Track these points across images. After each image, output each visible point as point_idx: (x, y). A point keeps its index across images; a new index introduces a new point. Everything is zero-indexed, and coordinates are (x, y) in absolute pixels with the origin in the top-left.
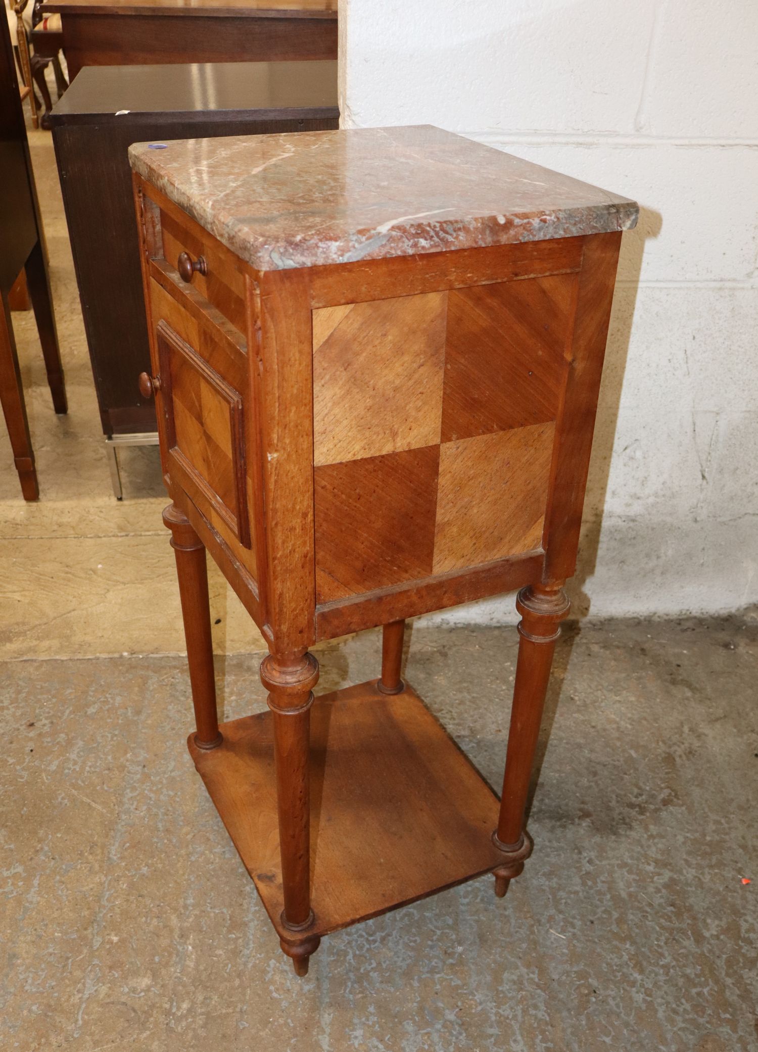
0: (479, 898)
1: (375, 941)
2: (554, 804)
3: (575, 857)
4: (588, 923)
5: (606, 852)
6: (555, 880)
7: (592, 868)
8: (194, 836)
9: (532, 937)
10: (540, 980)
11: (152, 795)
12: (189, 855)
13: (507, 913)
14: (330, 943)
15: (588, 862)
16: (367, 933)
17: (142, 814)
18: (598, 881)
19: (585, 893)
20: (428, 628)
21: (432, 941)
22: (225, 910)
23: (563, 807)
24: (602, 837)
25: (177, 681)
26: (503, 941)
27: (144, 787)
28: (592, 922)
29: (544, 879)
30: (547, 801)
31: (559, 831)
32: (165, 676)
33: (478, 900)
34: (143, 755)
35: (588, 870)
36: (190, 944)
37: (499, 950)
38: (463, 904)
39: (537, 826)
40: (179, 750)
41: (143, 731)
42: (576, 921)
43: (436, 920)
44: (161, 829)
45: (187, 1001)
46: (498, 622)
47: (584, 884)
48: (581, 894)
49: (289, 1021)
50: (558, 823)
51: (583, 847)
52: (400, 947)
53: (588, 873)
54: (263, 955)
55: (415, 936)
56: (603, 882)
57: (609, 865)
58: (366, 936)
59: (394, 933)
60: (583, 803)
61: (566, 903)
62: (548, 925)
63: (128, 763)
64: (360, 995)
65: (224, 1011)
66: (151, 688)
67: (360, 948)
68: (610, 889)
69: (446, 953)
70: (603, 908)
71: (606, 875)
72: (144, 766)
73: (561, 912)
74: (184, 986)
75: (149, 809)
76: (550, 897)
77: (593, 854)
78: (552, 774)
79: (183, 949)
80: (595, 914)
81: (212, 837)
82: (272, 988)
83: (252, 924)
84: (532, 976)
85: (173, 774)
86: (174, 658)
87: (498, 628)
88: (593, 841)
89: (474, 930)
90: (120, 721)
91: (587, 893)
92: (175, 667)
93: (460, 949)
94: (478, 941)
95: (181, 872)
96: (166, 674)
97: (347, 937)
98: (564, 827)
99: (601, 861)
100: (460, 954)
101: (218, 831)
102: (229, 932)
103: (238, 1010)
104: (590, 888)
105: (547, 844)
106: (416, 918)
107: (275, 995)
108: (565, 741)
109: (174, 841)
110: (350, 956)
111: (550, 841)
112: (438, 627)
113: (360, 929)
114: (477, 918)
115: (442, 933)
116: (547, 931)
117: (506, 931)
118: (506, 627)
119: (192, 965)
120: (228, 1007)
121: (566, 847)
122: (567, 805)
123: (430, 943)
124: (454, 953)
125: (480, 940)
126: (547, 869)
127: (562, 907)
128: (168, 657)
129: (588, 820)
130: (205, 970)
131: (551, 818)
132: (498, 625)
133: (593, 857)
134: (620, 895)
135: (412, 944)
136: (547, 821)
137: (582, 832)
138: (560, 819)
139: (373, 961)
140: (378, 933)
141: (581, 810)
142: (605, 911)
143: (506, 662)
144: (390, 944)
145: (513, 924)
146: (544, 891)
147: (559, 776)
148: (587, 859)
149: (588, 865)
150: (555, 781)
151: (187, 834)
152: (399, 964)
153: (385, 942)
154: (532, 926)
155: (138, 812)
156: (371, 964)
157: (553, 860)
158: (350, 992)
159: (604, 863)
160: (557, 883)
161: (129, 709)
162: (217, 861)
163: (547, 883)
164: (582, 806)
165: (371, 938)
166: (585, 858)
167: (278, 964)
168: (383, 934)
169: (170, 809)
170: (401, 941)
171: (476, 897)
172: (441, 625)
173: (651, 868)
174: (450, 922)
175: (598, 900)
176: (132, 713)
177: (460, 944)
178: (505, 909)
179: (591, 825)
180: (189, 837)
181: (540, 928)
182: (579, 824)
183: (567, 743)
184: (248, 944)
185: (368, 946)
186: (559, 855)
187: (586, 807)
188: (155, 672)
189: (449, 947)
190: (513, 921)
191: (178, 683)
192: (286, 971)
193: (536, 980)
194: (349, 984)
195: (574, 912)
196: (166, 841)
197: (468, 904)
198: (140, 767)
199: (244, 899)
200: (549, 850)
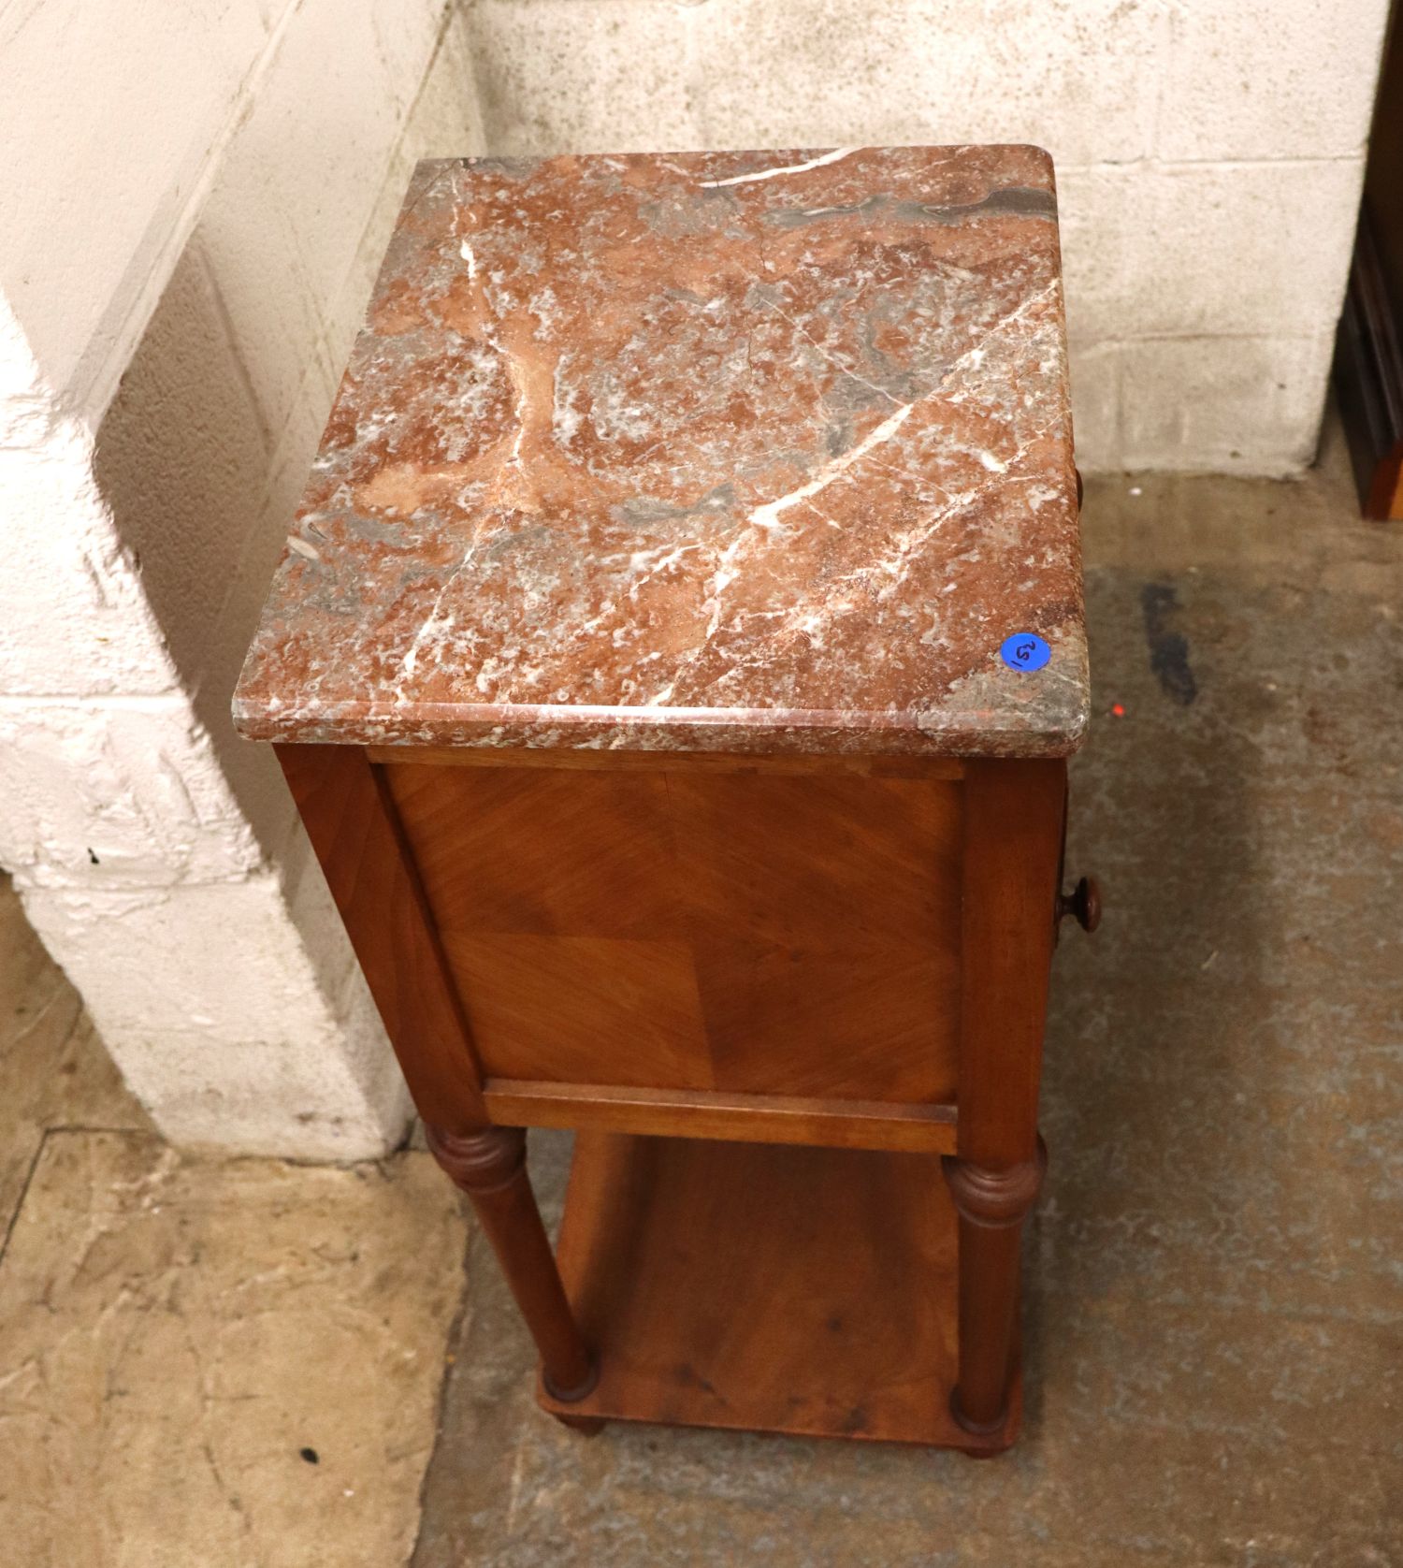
0: (1142, 1052)
1: (1229, 1222)
4: (1188, 916)
9: (1214, 995)
10: (1290, 1001)
13: (1171, 1019)
14: (1234, 1293)
16: (1213, 1232)
21: (1225, 1135)
22: (1169, 1474)
28: (1187, 911)
33: (1146, 1055)
36: (1244, 1543)
37: (1239, 1044)
38: (1153, 1078)
42: (1184, 932)
49: (1387, 1374)
52: (1237, 1184)
54: (1262, 1410)
55: (1216, 1158)
58: (1218, 1234)
59: (1210, 1189)
61: (1150, 937)
62: (1193, 970)
64: (1331, 1257)
65: (1376, 1484)
67: (1242, 1245)
69: (1247, 1119)
70: (1161, 891)
73: (1168, 947)
74: (1331, 1555)
76: (1139, 954)
79: (1254, 1556)
80: (1170, 904)
81: (992, 1493)
82: (1326, 1399)
83: (1198, 1425)
84: (1283, 1010)
89: (1203, 1071)
93: (1239, 1098)
94: (1222, 1071)
97: (1220, 1264)
100: (1250, 1099)
102: (1215, 1467)
103: (1371, 1459)
106: (1182, 1151)
107: (1340, 1394)
110: (1261, 1265)
113: (1206, 1241)
115: (1210, 1117)
116: (1204, 973)
117: (1205, 1026)
119: (1287, 1541)
120: (1367, 1476)
123: (1229, 1139)
124: (1248, 1107)
125: (1222, 1067)
127: (1159, 944)
130: (1297, 1515)
134: (1137, 865)
135: (1231, 1166)
139: (1267, 1229)
140: (1213, 1215)
142: (1167, 891)
144: (1233, 1199)
145: (1192, 1015)
146: (1128, 960)
151: (980, 1548)
152: (1270, 1191)
153: (1230, 1207)
154: (1194, 990)
156: (1273, 1235)
158: (1328, 1272)
162: (1051, 1484)
165: (1223, 1227)
167: (1279, 1385)
168: (1214, 1208)
170: (1227, 1182)
171: (1139, 1056)
174: (1188, 1102)
175: (1146, 894)
177: (1230, 1096)
178: (1163, 1020)
180: (986, 1541)
181: (1198, 980)
184: (1239, 1436)
185: (1238, 1235)
189: (1237, 1112)
190: (1186, 1014)
192: (1293, 1372)
193: (1290, 1006)
194: (1313, 1272)
195: (1168, 930)
197: (1153, 1070)
199: (1141, 1436)
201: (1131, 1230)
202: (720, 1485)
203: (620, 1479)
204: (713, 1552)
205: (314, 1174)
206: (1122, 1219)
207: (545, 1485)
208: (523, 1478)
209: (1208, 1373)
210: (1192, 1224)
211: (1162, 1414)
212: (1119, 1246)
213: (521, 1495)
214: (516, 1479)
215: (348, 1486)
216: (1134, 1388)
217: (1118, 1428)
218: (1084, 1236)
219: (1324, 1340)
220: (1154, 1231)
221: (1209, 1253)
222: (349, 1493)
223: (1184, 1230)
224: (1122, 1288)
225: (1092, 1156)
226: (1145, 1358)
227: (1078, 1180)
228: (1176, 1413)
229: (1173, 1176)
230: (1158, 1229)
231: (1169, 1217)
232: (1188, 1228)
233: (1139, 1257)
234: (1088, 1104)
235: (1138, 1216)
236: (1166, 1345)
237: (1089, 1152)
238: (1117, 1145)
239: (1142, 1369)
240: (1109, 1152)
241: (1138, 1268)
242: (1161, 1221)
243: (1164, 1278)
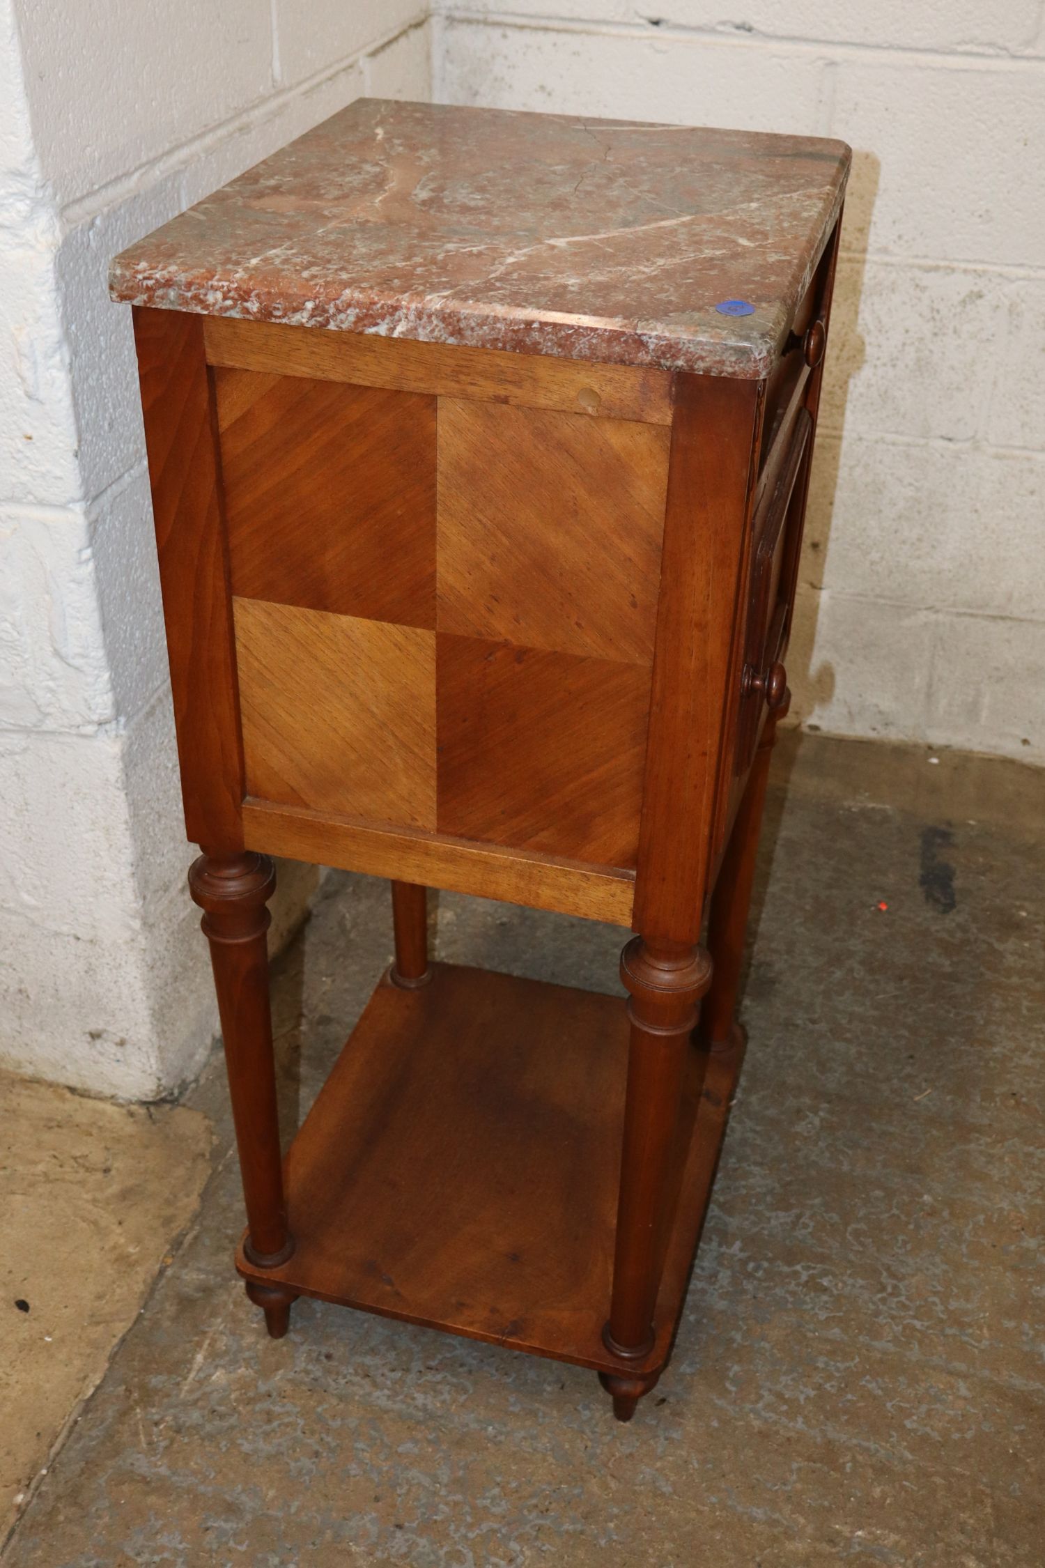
0: (847, 1150)
1: (895, 1287)
3: (801, 1032)
5: (802, 1002)
6: (834, 1065)
7: (824, 1024)
8: (613, 1476)
10: (990, 1137)
11: (485, 1527)
12: (657, 1494)
13: (878, 1131)
14: (889, 1341)
15: (813, 1024)
16: (881, 1292)
17: (528, 1553)
18: (846, 1026)
21: (908, 1223)
22: (795, 1466)
24: (776, 996)
26: (922, 1150)
27: (457, 1536)
28: (911, 1057)
29: (829, 1075)
33: (850, 1152)
34: (368, 1521)
35: (826, 1029)
36: (852, 1532)
37: (936, 1159)
40: (382, 1457)
41: (293, 1510)
42: (905, 1071)
43: (874, 1208)
44: (579, 1527)
45: (964, 1559)
47: (848, 1041)
49: (1016, 1428)
51: (787, 1019)
52: (911, 1261)
53: (832, 1031)
54: (894, 1434)
55: (896, 1239)
56: (850, 1023)
57: (823, 1007)
58: (884, 1295)
59: (885, 1260)
61: (874, 1070)
62: (907, 1099)
63: (379, 1554)
64: (985, 1331)
65: (989, 1510)
66: (163, 1471)
67: (904, 1307)
68: (862, 1022)
69: (931, 1215)
70: (892, 1039)
71: (839, 1016)
72: (399, 1527)
73: (888, 1079)
75: (519, 1538)
76: (860, 1080)
77: (802, 1015)
79: (860, 1544)
80: (899, 1049)
81: (626, 1450)
82: (956, 1436)
83: (831, 1434)
84: (982, 1142)
85: (445, 1479)
88: (778, 1006)
89: (899, 1173)
90: (243, 1548)
91: (863, 1044)
93: (927, 1198)
94: (917, 1176)
95: (693, 1515)
97: (881, 1317)
99: (815, 1012)
100: (937, 1201)
101: (614, 1437)
102: (840, 1468)
103: (988, 1491)
104: (856, 1038)
105: (770, 1050)
106: (866, 1228)
107: (969, 1435)
109: (615, 1511)
110: (918, 1324)
113: (872, 1298)
114: (879, 1164)
115: (897, 1208)
116: (916, 1103)
117: (908, 1142)
119: (894, 1537)
120: (982, 1502)
121: (781, 1035)
123: (911, 1227)
124: (933, 1207)
125: (918, 1173)
126: (813, 1066)
127: (880, 1075)
130: (908, 1520)
133: (807, 1016)
134: (874, 1017)
135: (909, 1247)
137: (759, 1009)
139: (930, 1299)
140: (883, 1280)
142: (897, 1039)
144: (904, 1271)
145: (899, 1131)
146: (849, 1083)
148: (808, 1023)
149: (818, 1026)
151: (606, 1487)
152: (940, 1272)
153: (900, 1277)
154: (904, 1113)
155: (520, 1560)
156: (934, 1303)
157: (800, 1055)
158: (980, 1342)
159: (818, 1011)
160: (840, 1066)
161: (211, 1524)
162: (684, 1453)
163: (837, 1075)
165: (889, 1289)
166: (805, 1024)
167: (915, 1418)
168: (885, 1274)
169: (534, 1501)
170: (901, 1258)
171: (843, 1152)
173: (838, 974)
174: (879, 1194)
175: (878, 1038)
176: (226, 1521)
177: (919, 1196)
178: (871, 1130)
179: (752, 998)
180: (614, 1485)
181: (909, 1107)
184: (868, 1449)
185: (903, 1299)
186: (793, 1046)
188: (117, 1453)
189: (922, 1209)
190: (893, 1130)
192: (930, 1410)
193: (989, 1140)
194: (965, 1339)
195: (891, 1067)
196: (612, 1525)
197: (853, 1164)
198: (399, 1534)
199: (777, 1433)
201: (805, 1278)
202: (381, 1398)
203: (291, 1375)
204: (360, 1445)
205: (91, 1103)
206: (798, 1267)
207: (223, 1367)
208: (205, 1358)
209: (849, 1396)
210: (861, 1282)
211: (800, 1420)
212: (792, 1287)
213: (200, 1370)
214: (199, 1358)
215: (49, 1334)
216: (780, 1396)
217: (757, 1423)
218: (760, 1274)
219: (964, 1391)
220: (825, 1282)
221: (871, 1306)
222: (48, 1339)
223: (853, 1286)
224: (786, 1318)
225: (783, 1217)
226: (795, 1375)
227: (766, 1232)
228: (814, 1422)
229: (853, 1245)
230: (830, 1281)
231: (842, 1274)
232: (858, 1285)
233: (807, 1299)
234: (788, 1179)
235: (814, 1268)
236: (816, 1368)
237: (781, 1214)
238: (808, 1213)
239: (790, 1382)
240: (799, 1217)
241: (805, 1307)
242: (835, 1275)
243: (827, 1318)
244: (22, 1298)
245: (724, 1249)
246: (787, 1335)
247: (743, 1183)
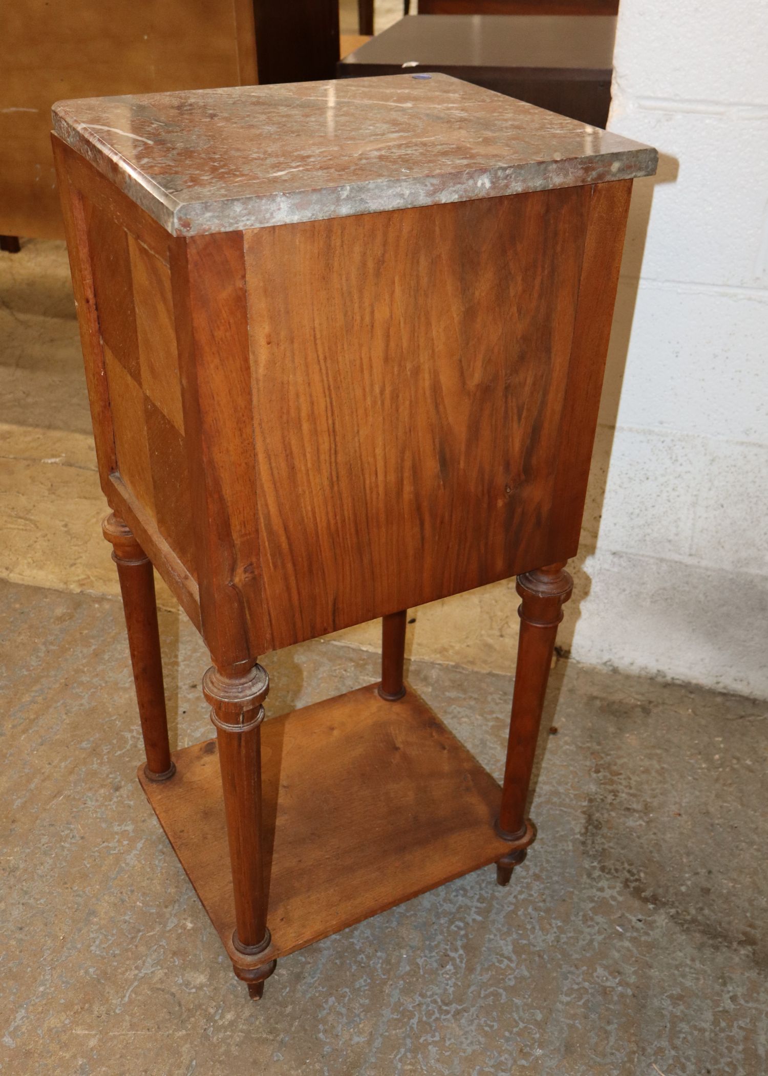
0: (583, 1001)
1: (447, 1012)
2: (714, 917)
3: (717, 987)
4: (703, 1071)
5: (758, 994)
6: (682, 1007)
7: (733, 1006)
9: (628, 1065)
13: (609, 1028)
14: (399, 999)
15: (731, 998)
16: (442, 1001)
18: (735, 1024)
19: (713, 1035)
20: (639, 677)
21: (511, 1033)
23: (723, 925)
24: (759, 974)
25: (348, 674)
26: (592, 1058)
28: (709, 1072)
29: (669, 1002)
30: (706, 911)
31: (708, 952)
32: (338, 667)
33: (581, 1003)
35: (727, 1007)
37: (584, 1068)
38: (562, 1003)
39: (684, 937)
42: (688, 1063)
43: (524, 1010)
45: (233, 1012)
46: (725, 688)
47: (716, 1023)
48: (707, 1034)
49: (326, 1069)
50: (711, 942)
51: (731, 979)
52: (473, 1028)
53: (725, 1011)
54: (325, 990)
55: (494, 1021)
56: (741, 1028)
57: (756, 1009)
58: (440, 1003)
59: (472, 1010)
60: (751, 926)
61: (685, 1038)
62: (653, 1058)
64: (409, 1067)
65: (265, 1036)
67: (429, 1014)
68: (746, 1039)
69: (521, 1051)
70: (729, 1060)
71: (748, 1020)
73: (675, 1048)
74: (236, 997)
76: (668, 1025)
77: (740, 991)
78: (725, 881)
80: (716, 1062)
82: (321, 1027)
86: (354, 650)
87: (723, 694)
88: (747, 974)
89: (564, 1036)
91: (716, 1035)
92: (351, 660)
93: (539, 1052)
94: (563, 1049)
96: (340, 665)
97: (420, 998)
98: (717, 948)
99: (747, 1002)
100: (537, 1059)
103: (279, 1039)
104: (722, 1030)
105: (689, 962)
106: (502, 1001)
107: (321, 1035)
108: (755, 847)
110: (414, 1021)
111: (693, 960)
112: (652, 679)
113: (437, 994)
114: (571, 1022)
115: (525, 1027)
116: (650, 1065)
117: (601, 1049)
118: (733, 695)
120: (271, 1033)
121: (709, 972)
122: (729, 923)
123: (507, 1034)
124: (530, 1054)
125: (566, 1050)
126: (677, 991)
127: (678, 1042)
128: (349, 647)
129: (749, 948)
131: (703, 932)
132: (725, 691)
133: (739, 994)
134: (756, 1050)
135: (487, 1029)
136: (698, 935)
137: (737, 960)
138: (714, 937)
139: (437, 1034)
140: (454, 1005)
141: (744, 934)
142: (730, 1064)
143: (718, 736)
144: (463, 1021)
145: (611, 1044)
146: (663, 1016)
147: (733, 887)
148: (731, 994)
149: (729, 1001)
150: (725, 891)
152: (464, 1046)
153: (458, 1017)
154: (634, 1053)
156: (433, 1036)
157: (688, 983)
158: (400, 1060)
159: (750, 1005)
160: (682, 1012)
161: (290, 693)
163: (670, 1008)
164: (748, 929)
165: (445, 1008)
166: (729, 992)
167: (336, 1004)
168: (459, 1008)
170: (476, 1022)
171: (580, 998)
172: (656, 677)
174: (539, 1017)
175: (727, 1048)
177: (541, 1046)
178: (609, 1023)
179: (751, 955)
181: (643, 1058)
182: (735, 950)
183: (758, 850)
184: (314, 973)
185: (437, 1015)
186: (698, 979)
187: (753, 931)
189: (526, 1046)
190: (612, 1040)
191: (348, 677)
192: (341, 1014)
194: (403, 1050)
195: (690, 1053)
197: (568, 1004)
200: (687, 970)
201: (452, 954)
206: (461, 952)
209: (354, 967)
210: (451, 989)
212: (443, 946)
218: (454, 928)
219: (356, 1039)
220: (449, 967)
221: (429, 993)
223: (447, 985)
224: (417, 939)
225: (508, 949)
226: (371, 938)
227: (492, 937)
228: (336, 945)
229: (485, 991)
230: (450, 970)
231: (457, 979)
232: (448, 987)
233: (434, 954)
234: (545, 956)
235: (461, 962)
236: (376, 951)
237: (510, 948)
238: (513, 965)
239: (366, 935)
240: (509, 959)
241: (427, 952)
242: (455, 974)
243: (418, 964)
244: (417, 621)
245: (474, 909)
246: (403, 938)
247: (537, 927)
